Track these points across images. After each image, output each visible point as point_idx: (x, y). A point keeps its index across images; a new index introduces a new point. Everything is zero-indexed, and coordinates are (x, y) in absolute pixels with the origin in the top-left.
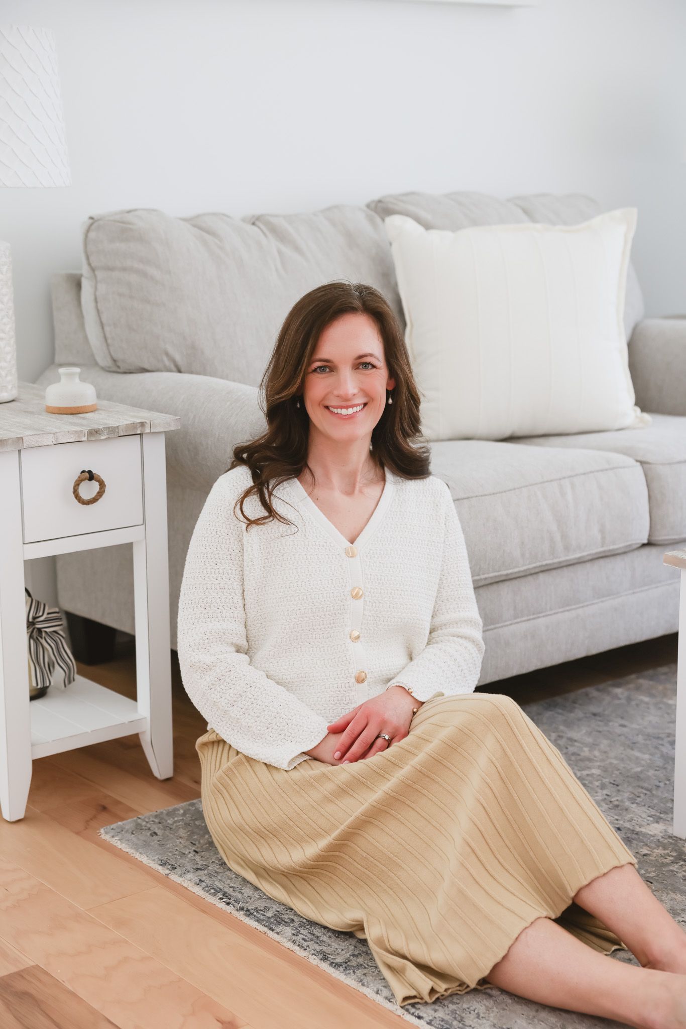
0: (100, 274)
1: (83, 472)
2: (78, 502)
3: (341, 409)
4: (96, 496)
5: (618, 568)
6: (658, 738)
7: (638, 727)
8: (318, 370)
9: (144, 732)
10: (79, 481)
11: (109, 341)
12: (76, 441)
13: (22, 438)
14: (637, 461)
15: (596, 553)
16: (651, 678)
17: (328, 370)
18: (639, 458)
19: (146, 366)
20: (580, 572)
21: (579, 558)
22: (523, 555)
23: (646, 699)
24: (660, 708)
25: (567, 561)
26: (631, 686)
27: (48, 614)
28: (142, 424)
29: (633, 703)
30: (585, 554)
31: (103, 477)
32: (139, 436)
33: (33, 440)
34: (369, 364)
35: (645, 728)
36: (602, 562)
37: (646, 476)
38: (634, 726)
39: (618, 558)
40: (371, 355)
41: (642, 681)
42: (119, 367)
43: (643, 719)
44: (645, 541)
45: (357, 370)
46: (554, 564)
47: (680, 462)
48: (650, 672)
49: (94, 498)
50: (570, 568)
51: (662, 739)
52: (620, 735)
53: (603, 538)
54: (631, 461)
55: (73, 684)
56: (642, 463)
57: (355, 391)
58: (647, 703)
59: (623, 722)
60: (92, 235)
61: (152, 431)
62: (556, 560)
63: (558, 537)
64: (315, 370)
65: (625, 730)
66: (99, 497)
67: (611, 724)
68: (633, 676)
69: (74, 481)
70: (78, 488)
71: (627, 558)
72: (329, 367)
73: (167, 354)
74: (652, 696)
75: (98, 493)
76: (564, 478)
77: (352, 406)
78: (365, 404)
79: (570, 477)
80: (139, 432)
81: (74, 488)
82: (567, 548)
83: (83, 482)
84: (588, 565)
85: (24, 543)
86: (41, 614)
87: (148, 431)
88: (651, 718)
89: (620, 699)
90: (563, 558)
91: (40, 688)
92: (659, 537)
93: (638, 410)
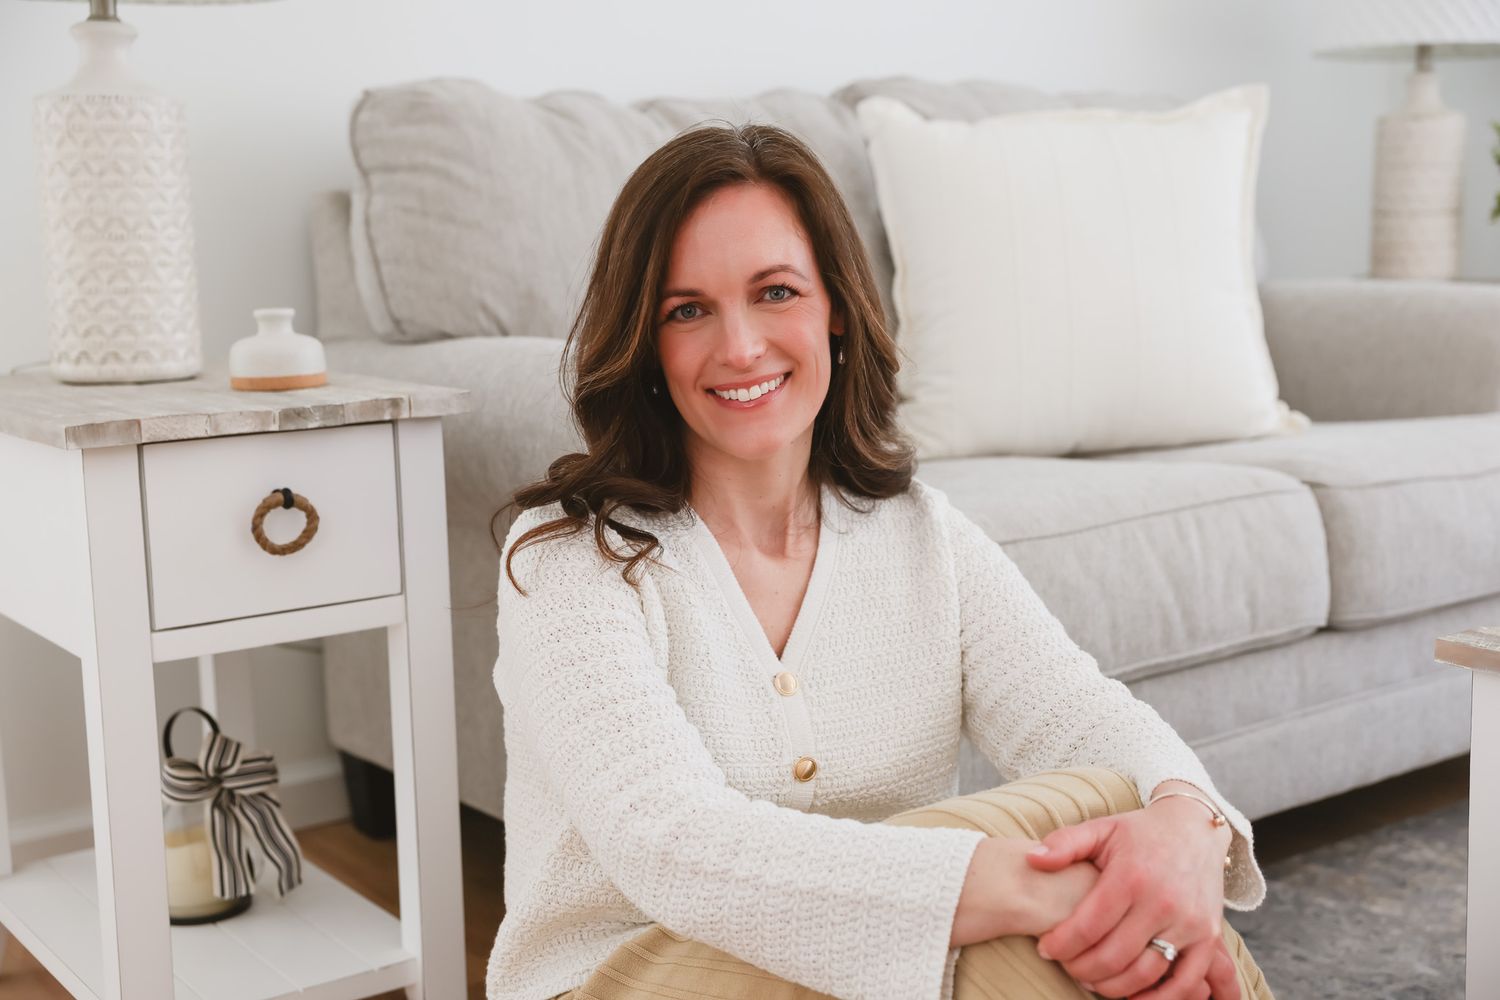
0: (377, 179)
1: (276, 491)
2: (261, 550)
3: (736, 390)
4: (300, 537)
5: (1277, 670)
6: (1371, 985)
7: (1327, 961)
8: (679, 314)
9: (412, 987)
10: (264, 507)
11: (389, 289)
12: (257, 430)
13: (138, 422)
14: (1305, 482)
15: (1243, 645)
16: (1330, 862)
17: (699, 312)
18: (1309, 478)
19: (449, 328)
20: (1214, 677)
21: (1213, 653)
22: (1115, 647)
23: (1330, 903)
24: (1359, 922)
25: (1193, 658)
26: (1298, 877)
27: (245, 762)
28: (395, 403)
29: (1309, 911)
30: (1222, 645)
31: (314, 501)
32: (390, 426)
33: (165, 426)
34: (783, 287)
35: (1342, 963)
36: (1249, 660)
37: (1322, 507)
38: (1320, 959)
39: (1278, 655)
40: (784, 268)
41: (1315, 869)
42: (403, 332)
43: (1333, 944)
44: (1323, 623)
45: (759, 305)
46: (1170, 663)
47: (1377, 485)
48: (1325, 851)
49: (295, 543)
50: (1197, 672)
51: (1380, 988)
52: (1298, 979)
53: (1254, 617)
54: (1293, 483)
55: (298, 889)
56: (1314, 486)
57: (760, 349)
58: (1333, 912)
59: (1299, 951)
60: (364, 117)
61: (413, 416)
62: (1174, 657)
63: (1176, 616)
64: (672, 316)
65: (1305, 967)
66: (304, 540)
67: (1277, 954)
68: (1297, 859)
69: (256, 507)
70: (261, 523)
71: (1293, 653)
72: (700, 306)
73: (485, 308)
74: (1338, 896)
75: (305, 532)
76: (1183, 509)
77: (758, 382)
78: (787, 375)
79: (1194, 507)
80: (387, 417)
81: (254, 523)
82: (1192, 634)
83: (272, 511)
84: (1226, 666)
85: (153, 630)
86: (229, 762)
87: (405, 415)
88: (1347, 942)
89: (1281, 903)
90: (1185, 652)
91: (230, 901)
92: (1351, 614)
93: (1284, 408)
